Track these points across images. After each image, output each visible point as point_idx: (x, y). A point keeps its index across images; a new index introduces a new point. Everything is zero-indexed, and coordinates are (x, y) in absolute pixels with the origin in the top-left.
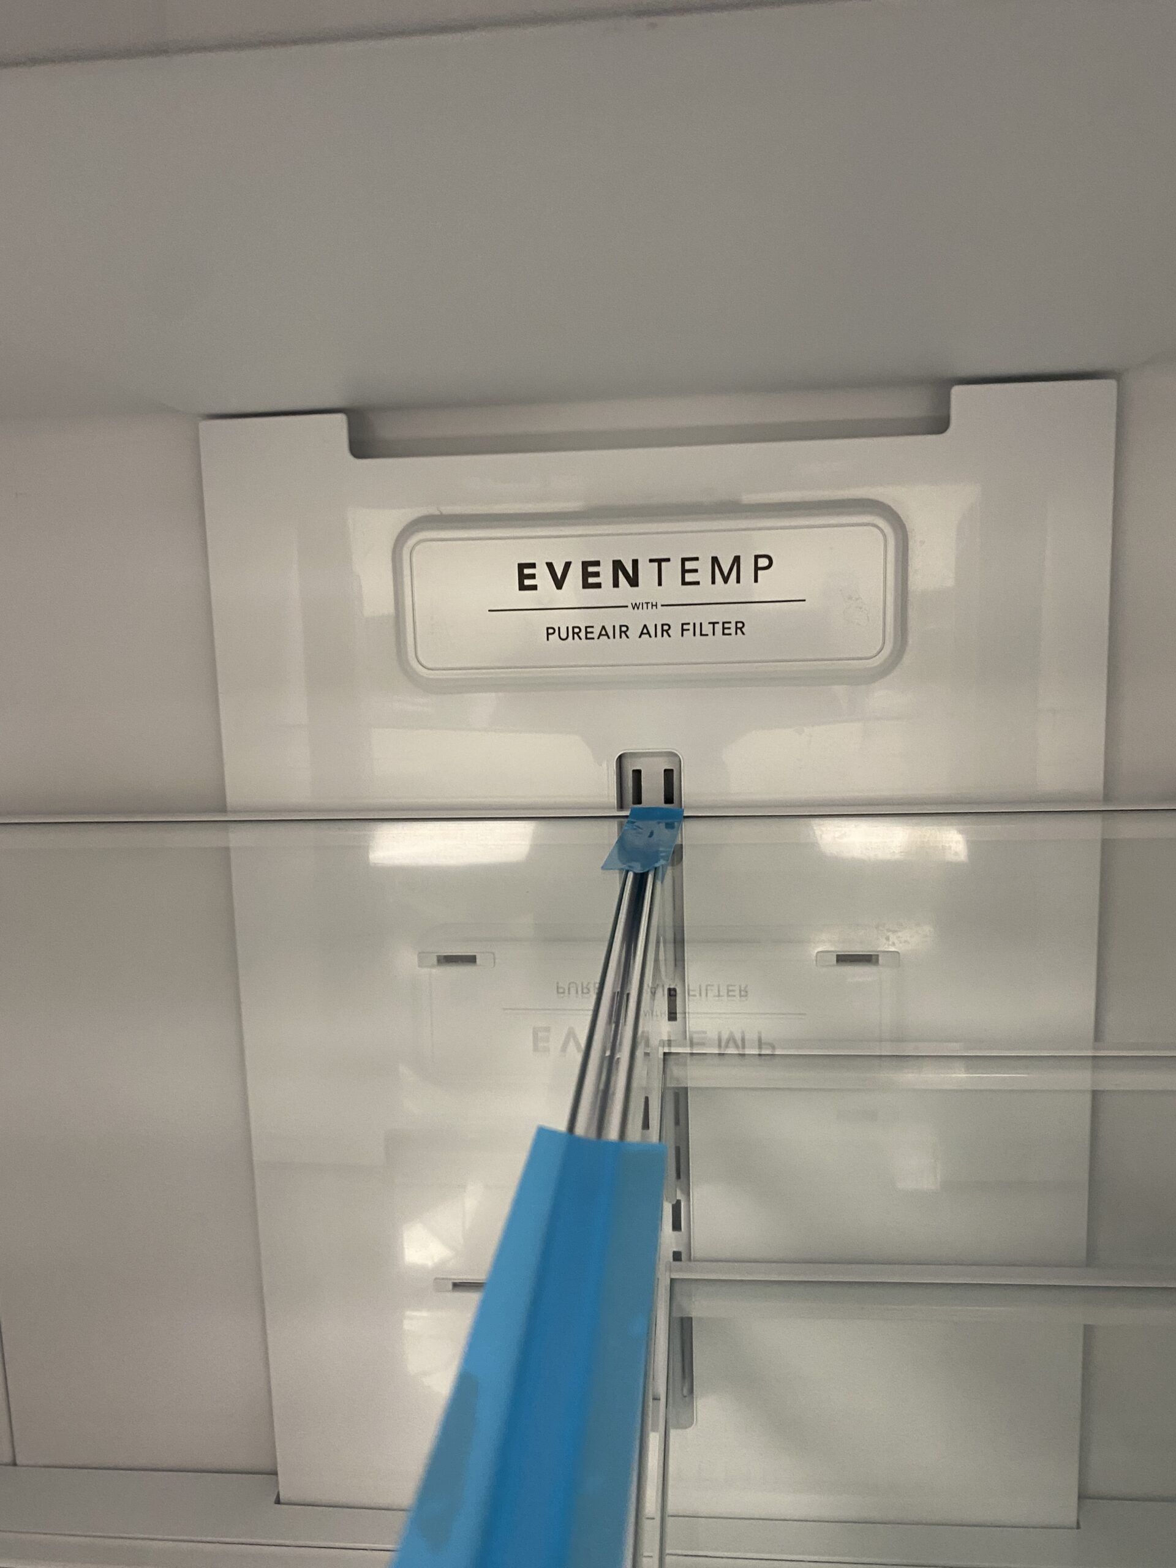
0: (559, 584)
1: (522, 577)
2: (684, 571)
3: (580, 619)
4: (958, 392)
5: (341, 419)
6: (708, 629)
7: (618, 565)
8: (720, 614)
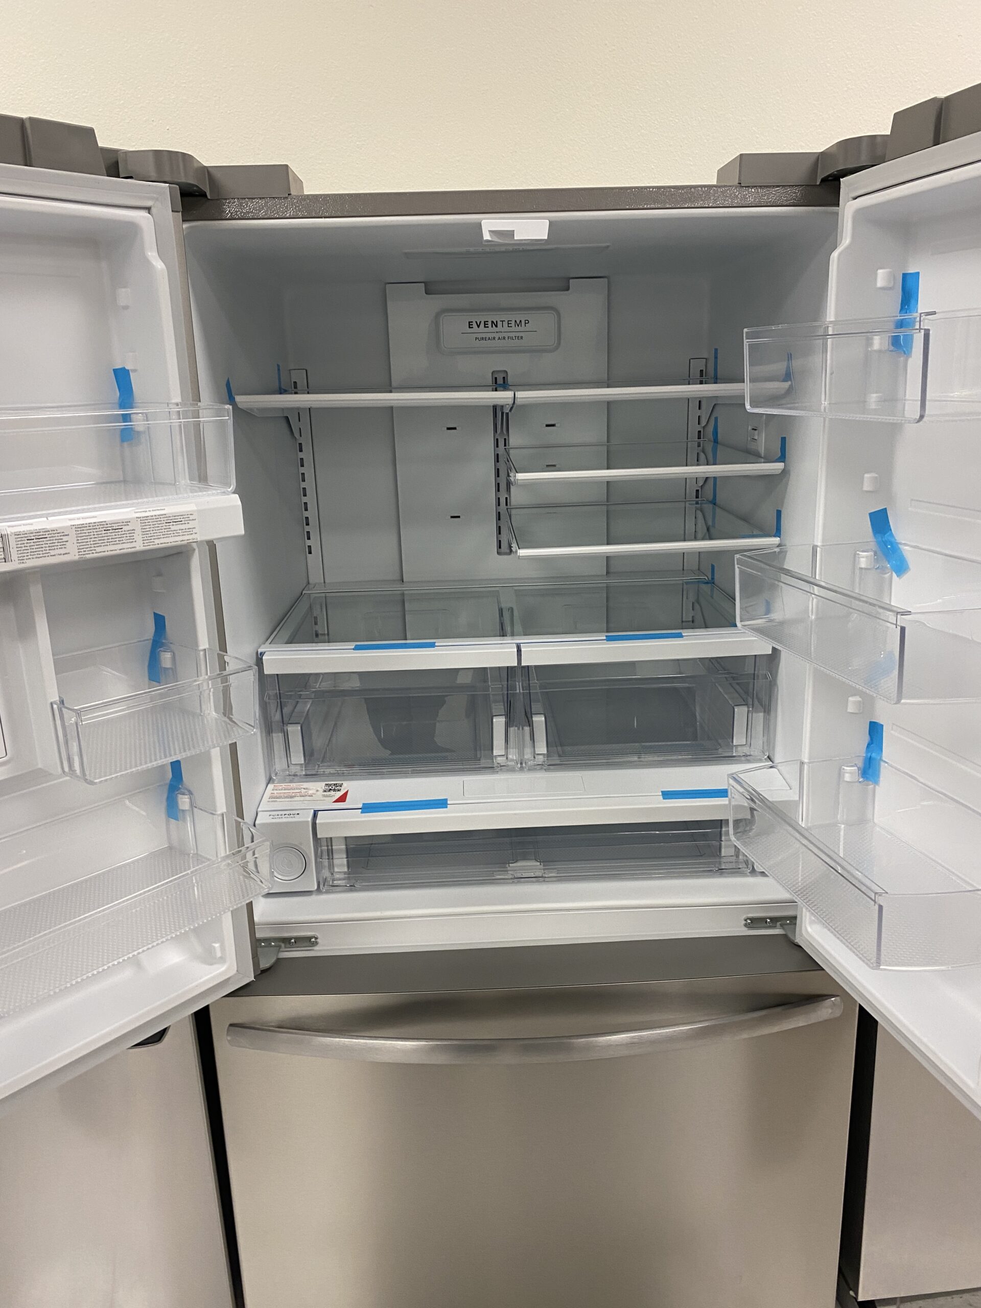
0: (478, 326)
1: (469, 325)
2: (508, 324)
3: (484, 336)
4: (571, 281)
5: (423, 284)
6: (514, 338)
7: (493, 322)
8: (517, 334)
